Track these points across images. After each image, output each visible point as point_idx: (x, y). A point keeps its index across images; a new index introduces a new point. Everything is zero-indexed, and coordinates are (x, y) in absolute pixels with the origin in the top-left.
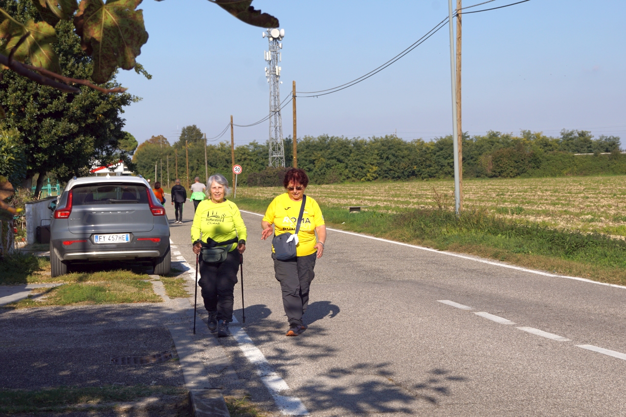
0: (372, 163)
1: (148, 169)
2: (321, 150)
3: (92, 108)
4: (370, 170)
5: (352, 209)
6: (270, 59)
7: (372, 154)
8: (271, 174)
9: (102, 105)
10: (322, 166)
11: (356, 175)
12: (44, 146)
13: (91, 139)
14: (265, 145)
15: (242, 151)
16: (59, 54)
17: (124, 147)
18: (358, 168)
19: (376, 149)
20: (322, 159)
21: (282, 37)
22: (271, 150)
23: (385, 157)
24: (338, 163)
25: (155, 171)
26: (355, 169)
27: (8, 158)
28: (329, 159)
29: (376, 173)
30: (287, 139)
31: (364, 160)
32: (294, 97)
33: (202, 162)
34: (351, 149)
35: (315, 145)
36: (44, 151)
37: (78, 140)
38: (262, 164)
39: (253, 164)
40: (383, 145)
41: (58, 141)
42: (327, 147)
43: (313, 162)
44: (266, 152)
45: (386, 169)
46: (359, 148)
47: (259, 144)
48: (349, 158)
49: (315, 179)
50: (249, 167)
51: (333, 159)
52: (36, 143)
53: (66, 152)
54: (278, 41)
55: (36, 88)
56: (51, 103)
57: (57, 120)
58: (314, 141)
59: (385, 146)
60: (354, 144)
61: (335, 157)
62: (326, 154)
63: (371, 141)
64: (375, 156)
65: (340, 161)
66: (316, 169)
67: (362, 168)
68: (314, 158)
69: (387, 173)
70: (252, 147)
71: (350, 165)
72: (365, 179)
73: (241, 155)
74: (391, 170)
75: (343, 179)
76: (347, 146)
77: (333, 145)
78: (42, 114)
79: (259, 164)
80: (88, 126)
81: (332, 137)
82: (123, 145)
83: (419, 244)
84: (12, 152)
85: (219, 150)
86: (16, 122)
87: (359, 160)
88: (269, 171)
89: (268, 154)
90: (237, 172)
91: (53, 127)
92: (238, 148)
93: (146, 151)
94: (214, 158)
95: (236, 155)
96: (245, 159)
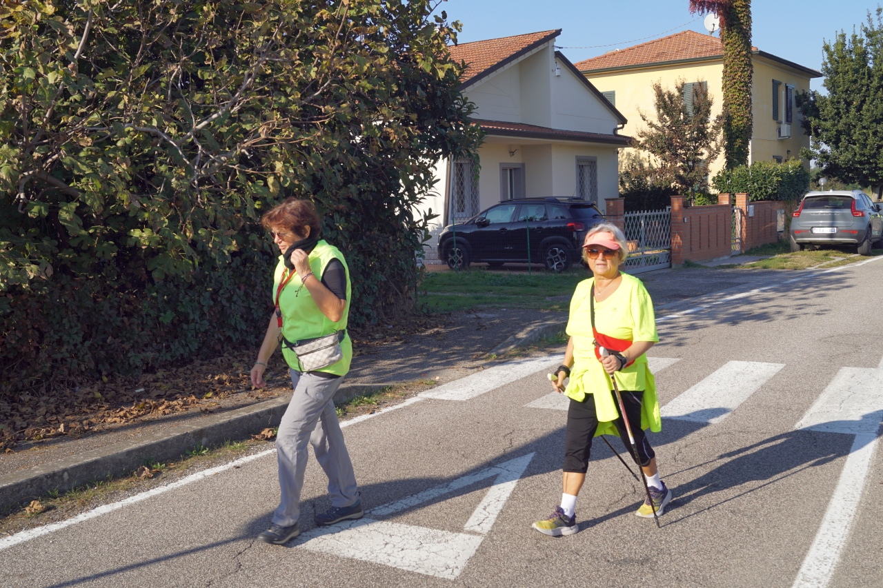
52: (877, 164)
86: (860, 150)
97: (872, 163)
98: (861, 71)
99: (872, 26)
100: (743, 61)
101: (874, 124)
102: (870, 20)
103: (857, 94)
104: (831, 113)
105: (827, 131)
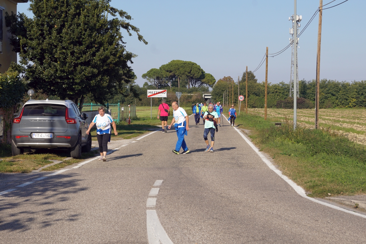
0: (353, 97)
1: (219, 96)
2: (322, 88)
3: (107, 60)
4: (351, 101)
5: (276, 124)
6: (293, 33)
7: (353, 91)
8: (290, 101)
9: (112, 59)
10: (322, 98)
11: (343, 104)
12: (78, 81)
13: (107, 78)
15: (275, 87)
17: (208, 82)
18: (344, 100)
19: (355, 88)
20: (323, 93)
21: (301, 20)
22: (291, 87)
23: (361, 94)
24: (332, 96)
25: (223, 97)
26: (342, 100)
28: (326, 93)
29: (355, 103)
30: (302, 81)
31: (348, 95)
32: (267, 56)
33: (251, 93)
34: (340, 88)
36: (79, 84)
37: (99, 78)
38: (287, 95)
39: (281, 95)
40: (360, 86)
42: (326, 86)
44: (289, 88)
45: (361, 101)
46: (345, 87)
47: (285, 83)
48: (339, 93)
50: (279, 97)
51: (329, 93)
52: (73, 80)
53: (91, 85)
54: (298, 22)
55: (73, 48)
56: (82, 57)
57: (86, 67)
59: (361, 87)
60: (342, 85)
61: (330, 93)
62: (325, 91)
63: (353, 84)
64: (355, 93)
65: (333, 95)
67: (347, 100)
69: (362, 103)
70: (281, 85)
71: (339, 97)
72: (348, 106)
73: (274, 89)
74: (364, 101)
75: (335, 106)
76: (338, 86)
77: (329, 85)
78: (77, 63)
79: (285, 95)
80: (104, 70)
81: (330, 80)
82: (207, 82)
85: (262, 86)
86: (61, 67)
87: (345, 95)
88: (289, 100)
89: (289, 90)
90: (241, 100)
91: (83, 71)
92: (272, 85)
93: (219, 85)
94: (258, 90)
95: (271, 90)
96: (276, 92)
97: (70, 79)
101: (72, 46)
103: (58, 19)
104: (36, 33)
105: (33, 49)
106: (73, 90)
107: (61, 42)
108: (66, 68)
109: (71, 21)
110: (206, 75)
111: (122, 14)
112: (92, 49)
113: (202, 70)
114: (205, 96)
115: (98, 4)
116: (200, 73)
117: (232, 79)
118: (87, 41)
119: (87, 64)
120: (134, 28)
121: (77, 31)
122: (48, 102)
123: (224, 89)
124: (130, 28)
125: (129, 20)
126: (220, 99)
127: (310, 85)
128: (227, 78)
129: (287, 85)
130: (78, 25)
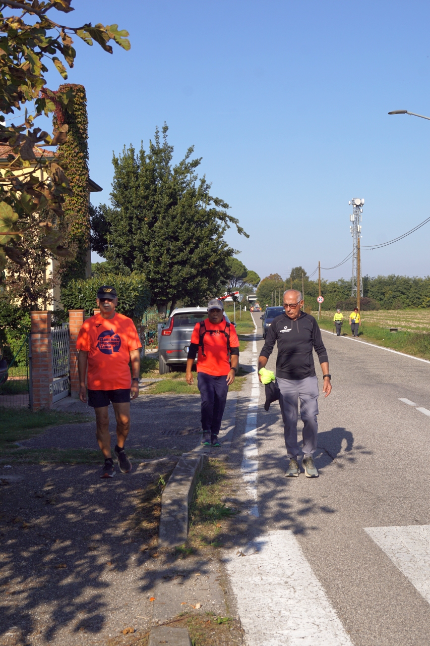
0: (426, 295)
1: (266, 297)
2: (390, 285)
3: (207, 258)
4: (425, 300)
5: (391, 330)
6: (354, 220)
7: (426, 288)
8: (352, 302)
9: (213, 257)
10: (390, 297)
11: (415, 303)
12: (174, 284)
13: (206, 280)
14: (350, 281)
15: (333, 285)
16: (184, 222)
17: (250, 281)
18: (416, 299)
19: (429, 285)
20: (390, 292)
21: (362, 205)
22: (353, 285)
26: (413, 299)
27: (135, 294)
28: (395, 292)
30: (365, 277)
31: (420, 293)
32: (359, 249)
34: (411, 285)
35: (385, 282)
36: (174, 287)
37: (197, 280)
38: (347, 295)
39: (341, 294)
41: (183, 281)
42: (393, 283)
43: (383, 294)
44: (350, 286)
46: (417, 284)
47: (344, 280)
48: (410, 291)
49: (385, 306)
50: (338, 297)
51: (398, 291)
52: (168, 282)
53: (189, 288)
55: (169, 245)
56: (179, 255)
57: (183, 267)
58: (384, 279)
60: (413, 281)
61: (399, 291)
62: (393, 288)
63: (426, 279)
64: (429, 290)
65: (403, 293)
66: (386, 299)
67: (419, 298)
68: (383, 291)
70: (340, 283)
71: (410, 296)
72: (421, 307)
73: (332, 288)
75: (405, 307)
76: (408, 282)
77: (398, 282)
78: (173, 262)
80: (204, 270)
81: (398, 276)
83: (421, 357)
84: (137, 290)
86: (155, 267)
87: (416, 293)
88: (350, 300)
89: (351, 288)
90: (320, 301)
91: (180, 271)
92: (330, 283)
93: (266, 284)
94: (313, 290)
95: (329, 289)
96: (335, 291)
97: (165, 281)
98: (152, 187)
99: (158, 143)
100: (80, 163)
101: (167, 242)
102: (157, 137)
103: (149, 210)
104: (125, 228)
105: (120, 247)
106: (167, 294)
107: (153, 238)
108: (161, 268)
109: (164, 213)
110: (248, 272)
111: (217, 202)
112: (190, 245)
113: (244, 267)
114: (249, 297)
115: (194, 192)
116: (243, 270)
117: (280, 276)
118: (184, 236)
119: (183, 263)
120: (232, 219)
121: (172, 224)
122: (199, 310)
123: (272, 289)
124: (227, 219)
125: (226, 209)
126: (268, 302)
127: (375, 281)
128: (274, 275)
129: (347, 282)
130: (174, 217)
